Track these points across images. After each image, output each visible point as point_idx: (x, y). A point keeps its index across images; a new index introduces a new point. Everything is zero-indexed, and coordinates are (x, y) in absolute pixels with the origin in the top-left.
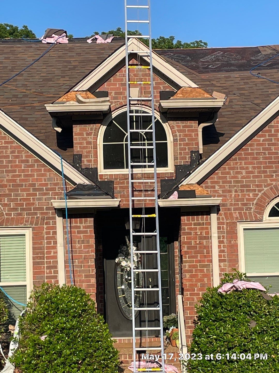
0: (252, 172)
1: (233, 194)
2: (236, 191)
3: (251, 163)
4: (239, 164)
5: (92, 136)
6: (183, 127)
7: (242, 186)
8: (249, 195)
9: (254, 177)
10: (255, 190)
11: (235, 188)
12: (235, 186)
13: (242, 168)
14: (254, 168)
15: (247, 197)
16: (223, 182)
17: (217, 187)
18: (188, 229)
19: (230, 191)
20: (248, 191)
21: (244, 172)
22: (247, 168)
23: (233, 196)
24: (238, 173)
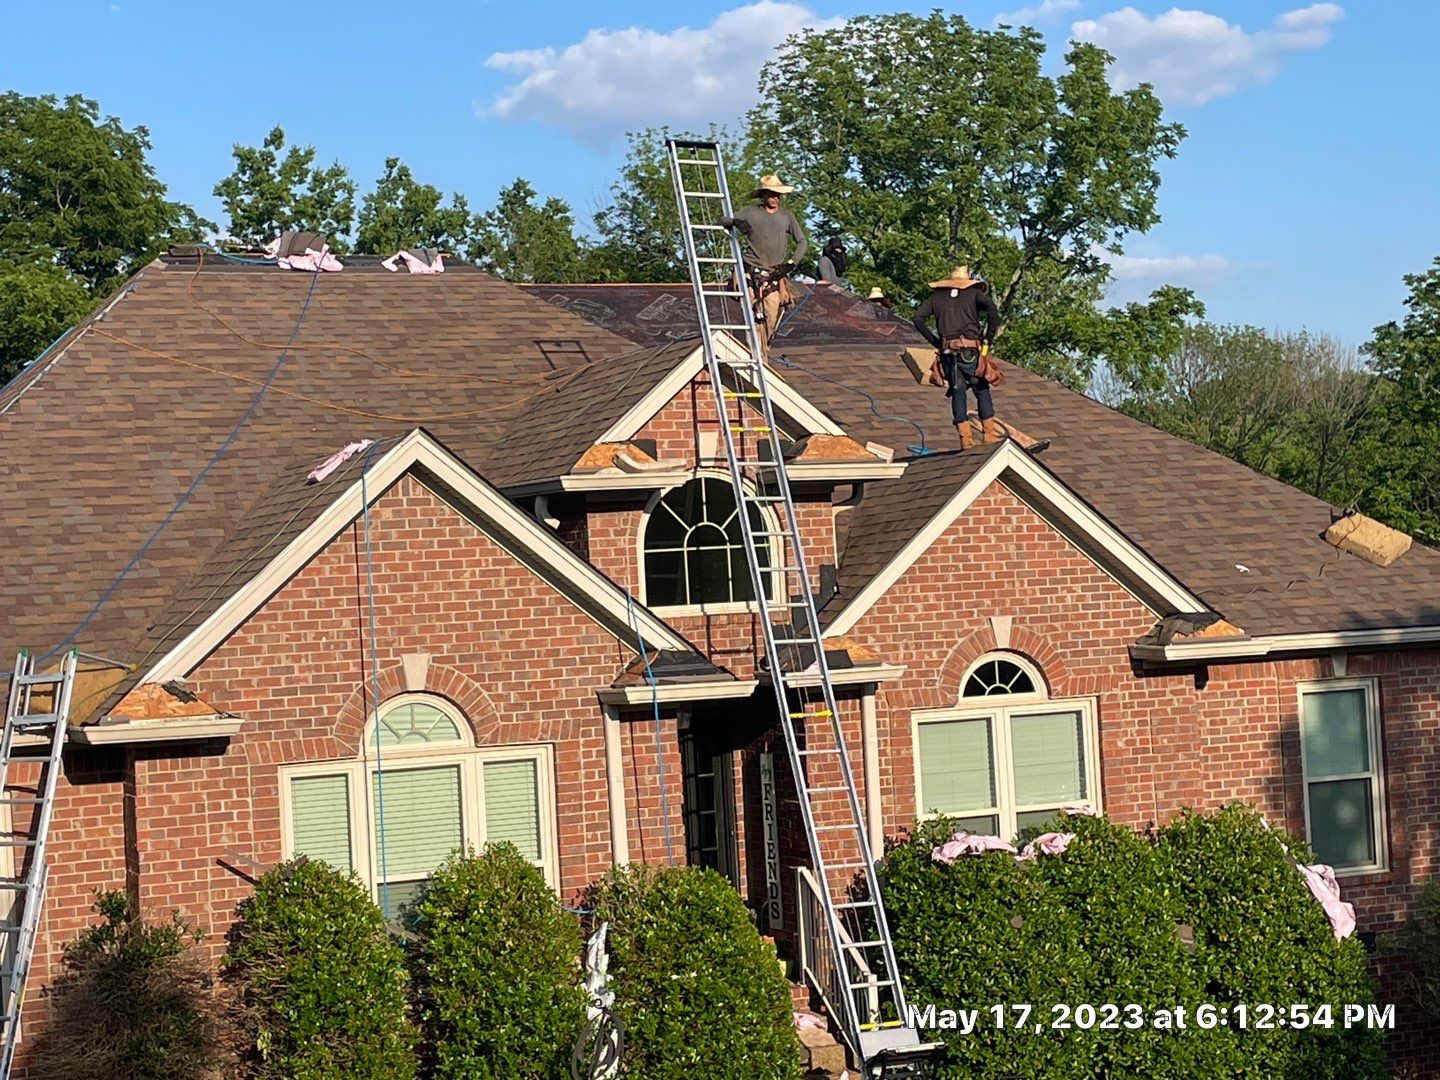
0: (935, 607)
1: (902, 652)
2: (907, 647)
3: (934, 589)
4: (910, 590)
5: (627, 537)
6: (806, 514)
7: (918, 636)
8: (930, 654)
9: (940, 616)
10: (940, 644)
11: (905, 641)
12: (904, 637)
13: (916, 599)
14: (938, 598)
15: (927, 657)
16: (883, 629)
17: (871, 640)
18: (819, 728)
19: (896, 648)
20: (929, 645)
21: (919, 606)
22: (926, 598)
23: (901, 656)
24: (909, 609)
